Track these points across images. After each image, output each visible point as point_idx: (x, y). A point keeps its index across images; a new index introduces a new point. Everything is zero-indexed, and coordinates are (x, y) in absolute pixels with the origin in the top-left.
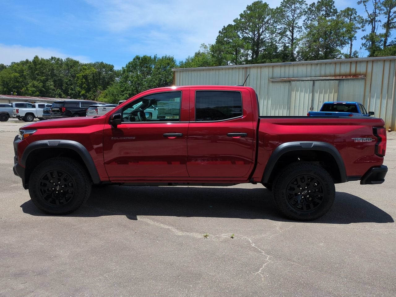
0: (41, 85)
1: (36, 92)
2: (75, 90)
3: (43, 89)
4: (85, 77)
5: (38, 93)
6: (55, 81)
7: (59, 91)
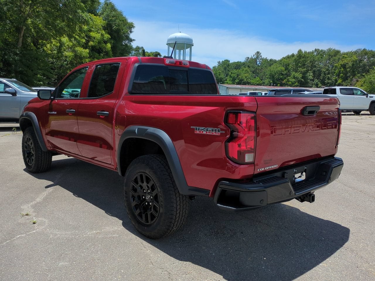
0: (301, 76)
1: (295, 82)
2: (331, 80)
3: (303, 80)
4: (344, 66)
5: (297, 84)
6: (314, 72)
7: (316, 81)
